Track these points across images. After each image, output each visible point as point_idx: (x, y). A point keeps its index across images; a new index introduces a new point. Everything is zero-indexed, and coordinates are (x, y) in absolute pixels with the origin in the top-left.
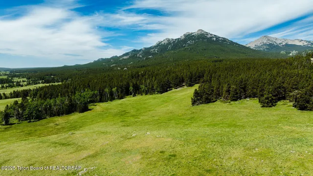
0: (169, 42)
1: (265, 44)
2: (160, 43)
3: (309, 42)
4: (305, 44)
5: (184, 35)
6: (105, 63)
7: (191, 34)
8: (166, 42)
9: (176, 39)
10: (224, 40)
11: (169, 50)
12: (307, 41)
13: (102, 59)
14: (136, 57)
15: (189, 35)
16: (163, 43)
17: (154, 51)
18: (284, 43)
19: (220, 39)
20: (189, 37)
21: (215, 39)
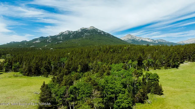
0: (70, 33)
1: (130, 40)
2: (62, 33)
3: (153, 40)
4: (152, 41)
5: (81, 29)
6: (21, 45)
7: (86, 29)
8: (67, 33)
9: (74, 32)
10: (108, 35)
11: (71, 38)
12: (152, 40)
13: (13, 42)
14: (47, 42)
15: (84, 29)
16: (65, 33)
17: (60, 38)
18: (140, 40)
19: (106, 34)
20: (84, 31)
21: (103, 33)
